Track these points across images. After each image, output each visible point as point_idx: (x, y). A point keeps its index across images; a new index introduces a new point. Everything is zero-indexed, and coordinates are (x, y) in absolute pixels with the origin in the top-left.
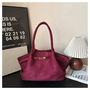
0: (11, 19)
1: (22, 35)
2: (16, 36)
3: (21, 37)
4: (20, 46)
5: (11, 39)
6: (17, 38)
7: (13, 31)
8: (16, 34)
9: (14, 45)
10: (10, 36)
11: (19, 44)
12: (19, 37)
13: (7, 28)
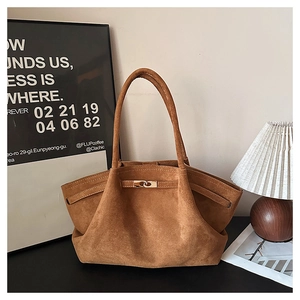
1: (91, 115)
2: (69, 118)
4: (83, 151)
5: (53, 129)
9: (63, 147)
10: (50, 119)
11: (79, 146)
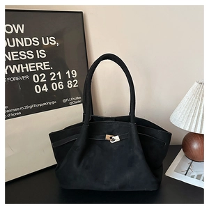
0: (46, 42)
1: (72, 79)
2: (57, 82)
3: (69, 83)
4: (67, 104)
5: (46, 90)
6: (61, 87)
7: (51, 71)
8: (57, 77)
9: (54, 103)
10: (44, 83)
11: (65, 101)
12: (65, 84)
13: (37, 64)
